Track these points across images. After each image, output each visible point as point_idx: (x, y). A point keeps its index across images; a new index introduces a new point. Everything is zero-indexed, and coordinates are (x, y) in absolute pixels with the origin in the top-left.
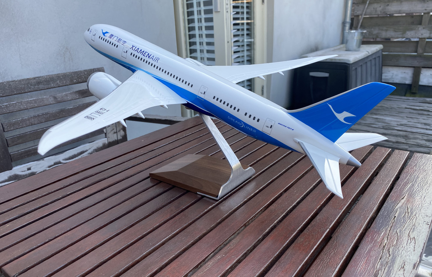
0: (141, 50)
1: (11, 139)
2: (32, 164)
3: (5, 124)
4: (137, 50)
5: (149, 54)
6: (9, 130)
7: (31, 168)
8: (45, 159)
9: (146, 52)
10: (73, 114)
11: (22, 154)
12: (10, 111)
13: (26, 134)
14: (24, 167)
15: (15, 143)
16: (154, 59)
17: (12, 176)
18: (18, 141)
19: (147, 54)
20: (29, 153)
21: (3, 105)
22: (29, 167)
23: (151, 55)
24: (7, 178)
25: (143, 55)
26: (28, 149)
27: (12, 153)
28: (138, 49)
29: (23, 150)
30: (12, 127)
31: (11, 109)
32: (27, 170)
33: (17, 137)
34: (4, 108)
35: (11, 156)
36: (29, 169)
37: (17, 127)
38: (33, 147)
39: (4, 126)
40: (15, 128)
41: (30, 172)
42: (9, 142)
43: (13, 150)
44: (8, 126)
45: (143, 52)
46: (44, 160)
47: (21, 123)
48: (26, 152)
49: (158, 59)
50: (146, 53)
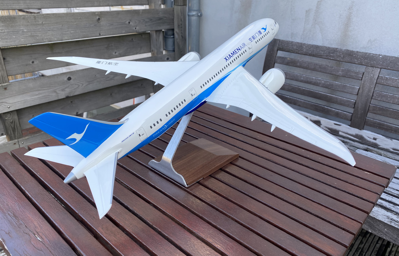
1: (374, 106)
2: (380, 137)
3: (376, 93)
6: (376, 99)
7: (377, 140)
8: (394, 140)
11: (375, 123)
12: (387, 84)
13: (389, 109)
14: (371, 134)
15: (375, 112)
17: (359, 135)
18: (378, 112)
20: (382, 126)
21: (384, 77)
22: (375, 137)
24: (354, 134)
26: (383, 123)
27: (368, 118)
29: (378, 121)
30: (380, 98)
31: (389, 82)
32: (372, 138)
33: (380, 108)
34: (384, 79)
35: (366, 120)
36: (375, 139)
37: (384, 100)
38: (388, 124)
39: (374, 94)
40: (382, 100)
41: (374, 141)
42: (371, 109)
43: (370, 116)
44: (377, 96)
46: (392, 140)
47: (389, 98)
48: (380, 124)
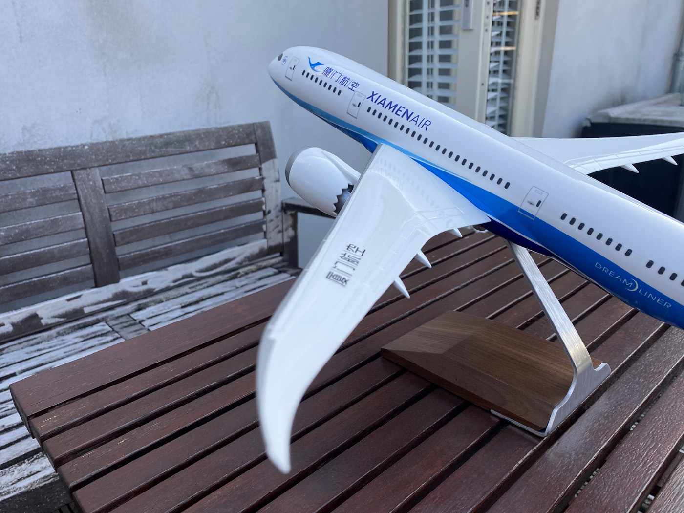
0: (391, 103)
1: (121, 233)
2: (150, 275)
3: (114, 209)
4: (382, 102)
5: (407, 111)
6: (119, 218)
7: (148, 282)
8: (169, 268)
9: (401, 107)
10: (218, 197)
11: (135, 258)
12: (121, 188)
13: (144, 226)
14: (137, 279)
15: (127, 240)
16: (418, 123)
17: (120, 292)
18: (131, 238)
19: (404, 111)
20: (146, 258)
21: (112, 179)
22: (144, 280)
23: (413, 113)
24: (110, 295)
25: (396, 113)
26: (145, 251)
27: (120, 257)
28: (385, 99)
29: (137, 253)
30: (124, 215)
31: (124, 184)
32: (140, 284)
33: (130, 230)
34: (113, 183)
35: (118, 261)
36: (144, 283)
37: (131, 215)
38: (153, 249)
39: (112, 213)
40: (127, 216)
41: (145, 287)
42: (118, 239)
43: (122, 251)
44: (117, 213)
45: (396, 105)
46: (167, 270)
47: (136, 208)
48: (142, 256)
49: (428, 123)
50: (401, 109)
